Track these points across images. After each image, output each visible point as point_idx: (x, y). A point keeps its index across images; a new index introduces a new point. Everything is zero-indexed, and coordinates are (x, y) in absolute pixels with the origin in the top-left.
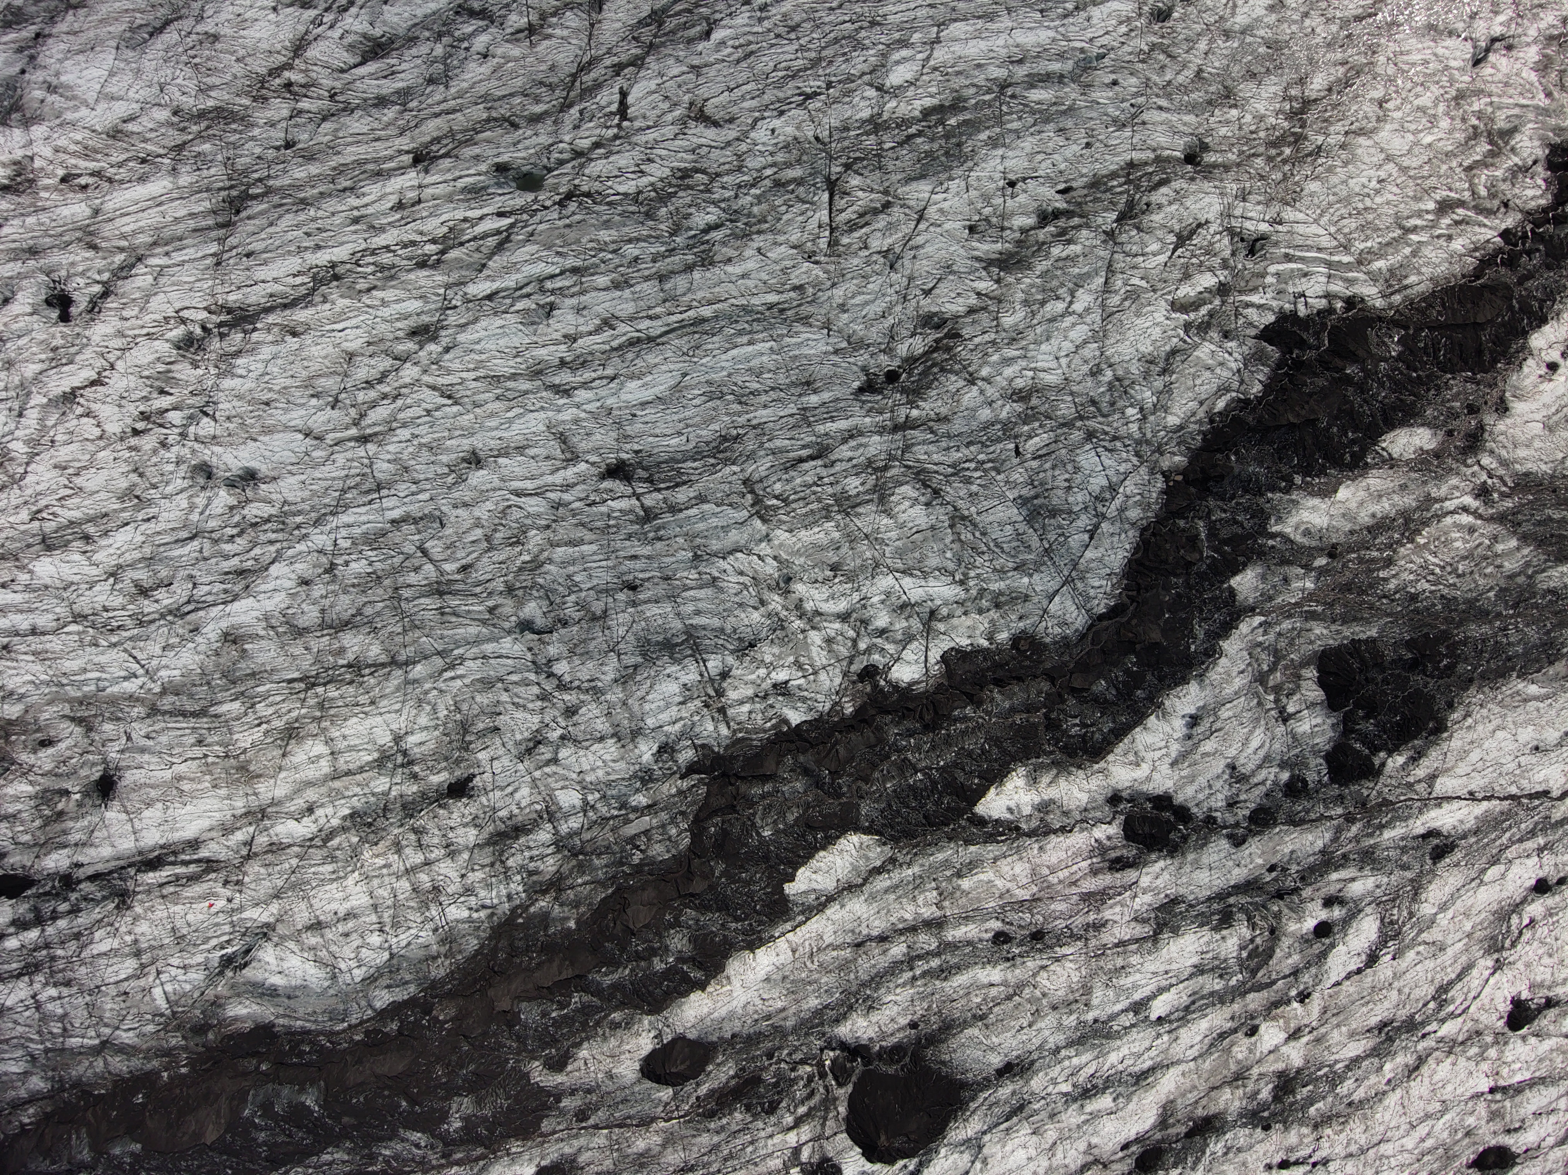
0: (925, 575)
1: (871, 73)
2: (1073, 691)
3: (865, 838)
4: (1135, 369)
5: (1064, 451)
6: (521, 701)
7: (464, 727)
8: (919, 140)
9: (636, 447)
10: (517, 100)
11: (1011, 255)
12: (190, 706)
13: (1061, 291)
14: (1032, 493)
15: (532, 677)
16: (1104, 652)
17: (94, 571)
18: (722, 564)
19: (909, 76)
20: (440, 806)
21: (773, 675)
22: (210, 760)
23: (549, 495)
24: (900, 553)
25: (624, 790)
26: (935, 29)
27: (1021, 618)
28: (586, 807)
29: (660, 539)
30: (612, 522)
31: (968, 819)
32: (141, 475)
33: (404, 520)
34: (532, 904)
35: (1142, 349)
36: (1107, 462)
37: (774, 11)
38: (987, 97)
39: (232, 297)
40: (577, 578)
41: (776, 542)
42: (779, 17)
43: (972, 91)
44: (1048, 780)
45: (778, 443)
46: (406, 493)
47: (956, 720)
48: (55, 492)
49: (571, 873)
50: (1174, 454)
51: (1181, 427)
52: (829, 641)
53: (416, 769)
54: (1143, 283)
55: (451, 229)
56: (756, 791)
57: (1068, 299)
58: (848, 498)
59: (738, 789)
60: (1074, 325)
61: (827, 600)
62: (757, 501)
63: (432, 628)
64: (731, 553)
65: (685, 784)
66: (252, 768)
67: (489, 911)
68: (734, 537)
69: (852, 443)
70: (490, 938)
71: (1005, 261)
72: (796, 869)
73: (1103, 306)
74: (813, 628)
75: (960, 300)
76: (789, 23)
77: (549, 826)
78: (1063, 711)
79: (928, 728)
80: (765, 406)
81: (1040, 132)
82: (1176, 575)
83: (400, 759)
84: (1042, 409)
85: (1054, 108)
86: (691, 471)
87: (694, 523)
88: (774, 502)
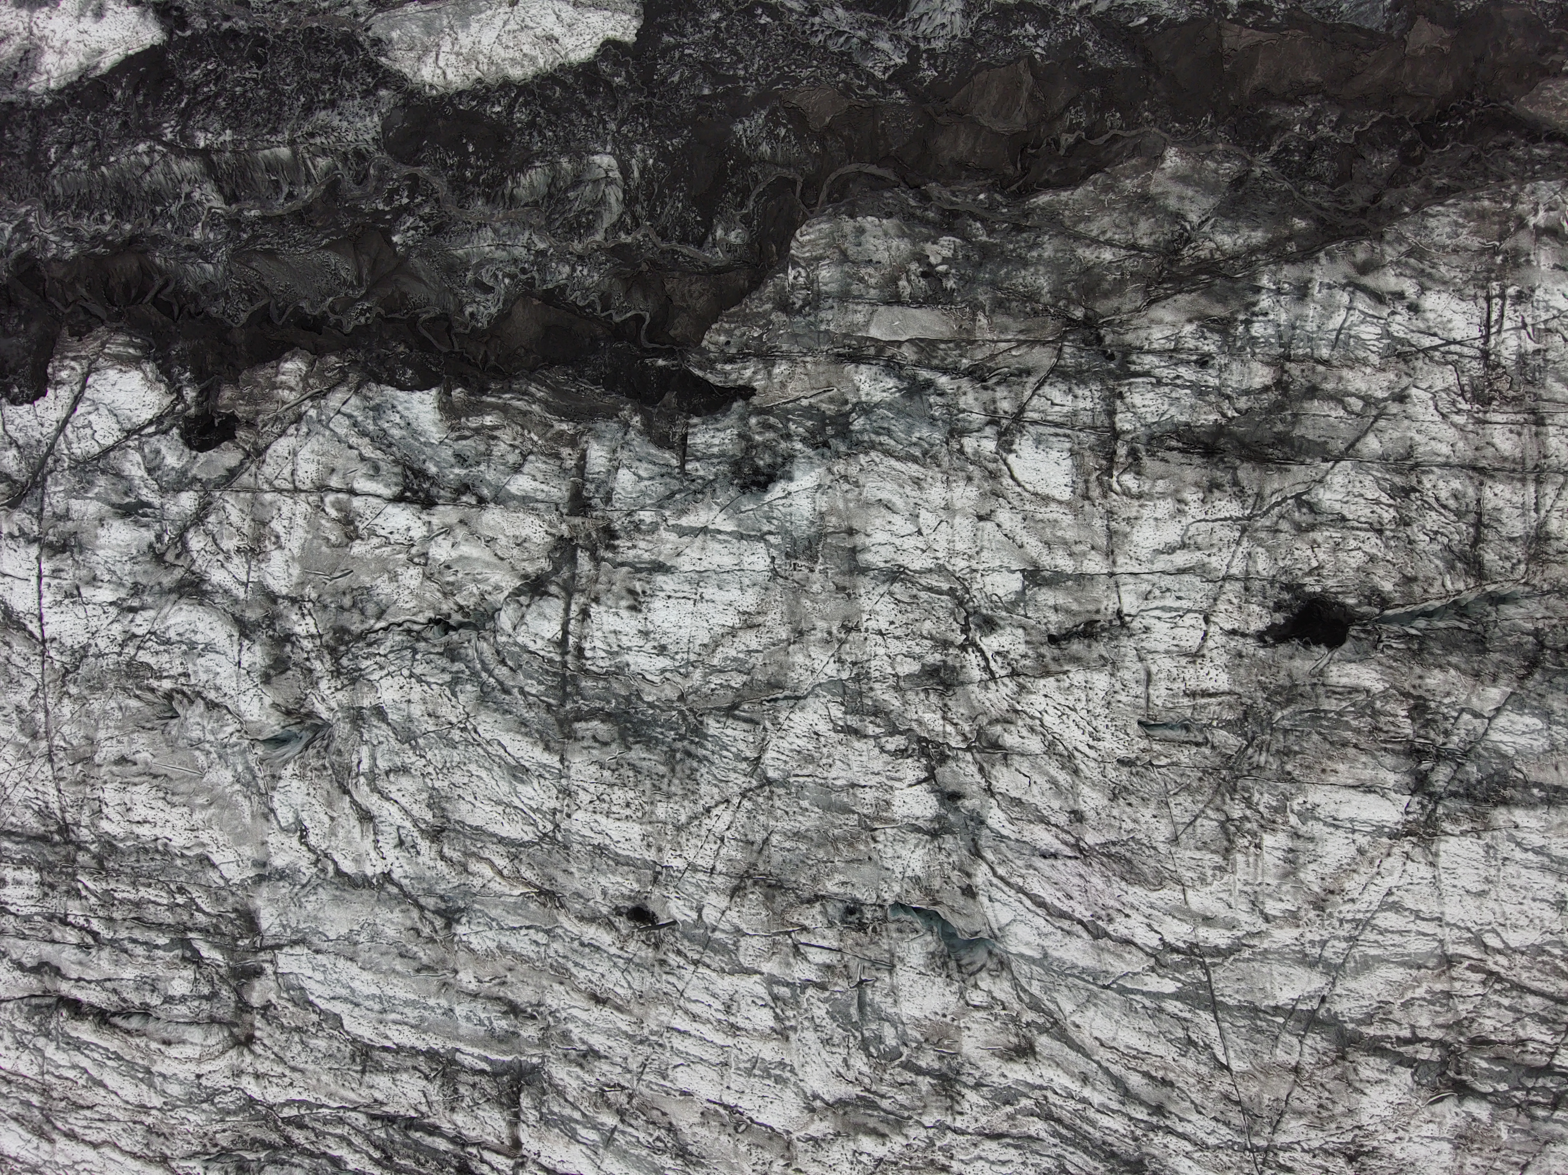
20: (1385, 600)
25: (898, 424)
28: (1009, 425)
41: (248, 851)
56: (587, 276)
61: (209, 648)
74: (272, 598)
77: (1125, 420)
86: (357, 1140)
87: (413, 1004)
88: (206, 951)
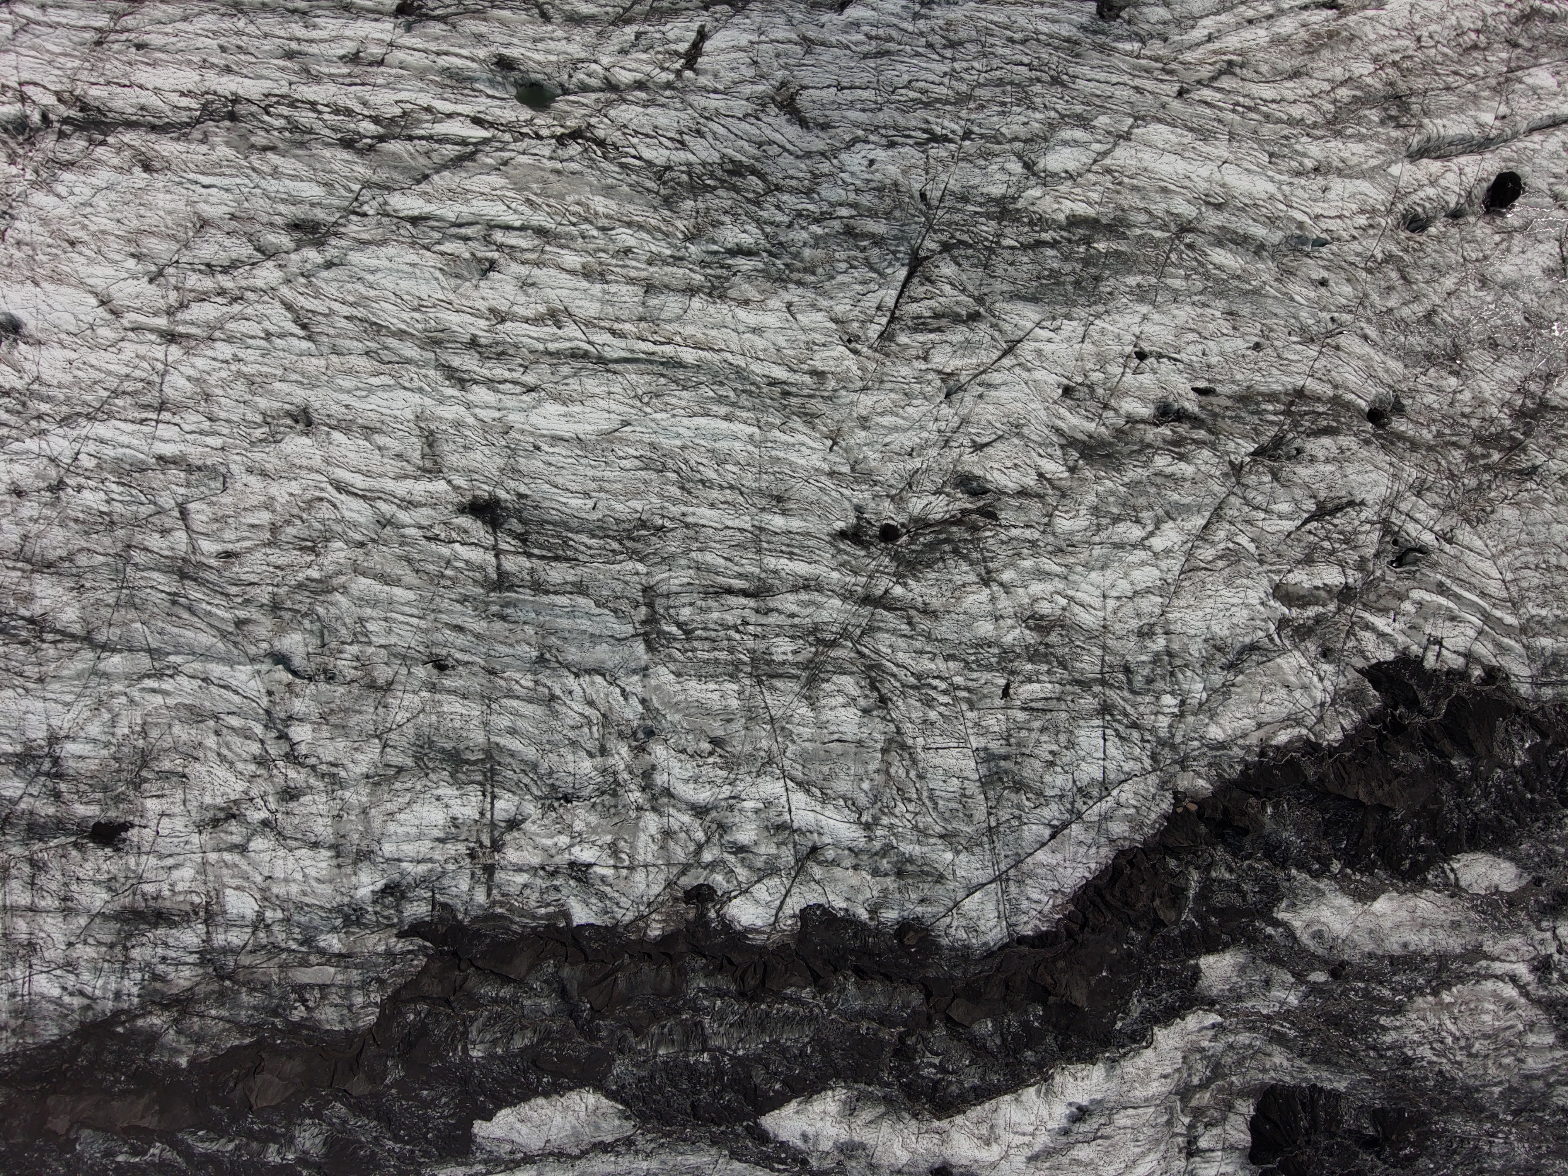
0: (825, 799)
1: (1026, 142)
2: (949, 1021)
3: (604, 1101)
4: (1196, 649)
5: (1064, 715)
6: (230, 755)
7: (145, 758)
8: (1050, 252)
9: (523, 490)
11: (1103, 443)
13: (1145, 514)
14: (1002, 751)
15: (258, 729)
16: (1007, 987)
18: (571, 682)
19: (1072, 166)
20: (75, 845)
21: (576, 850)
23: (380, 504)
24: (805, 758)
25: (317, 921)
26: (1130, 121)
27: (922, 901)
28: (259, 923)
29: (503, 618)
30: (448, 572)
31: (747, 1128)
33: (176, 461)
34: (143, 1016)
35: (1216, 629)
36: (1112, 751)
37: (938, 11)
38: (1158, 234)
39: (94, 92)
40: (371, 626)
41: (653, 682)
42: (941, 22)
43: (1143, 218)
44: (869, 1118)
45: (709, 558)
46: (193, 428)
47: (785, 999)
49: (206, 998)
50: (1199, 775)
51: (1222, 746)
52: (668, 834)
53: (63, 786)
54: (1251, 547)
55: (404, 113)
56: (489, 991)
57: (1150, 528)
58: (769, 663)
59: (465, 980)
60: (1143, 563)
61: (687, 781)
62: (651, 620)
63: (153, 615)
64: (588, 672)
65: (400, 946)
67: (86, 1001)
68: (602, 653)
69: (804, 596)
70: (75, 1034)
71: (1091, 448)
72: (499, 1108)
73: (1190, 555)
74: (654, 809)
75: (1015, 474)
76: (952, 35)
77: (201, 928)
78: (925, 1040)
79: (742, 995)
80: (712, 505)
81: (1205, 305)
82: (1138, 929)
83: (46, 766)
84: (1059, 652)
85: (1236, 283)
86: (583, 548)
87: (557, 616)
88: (674, 629)
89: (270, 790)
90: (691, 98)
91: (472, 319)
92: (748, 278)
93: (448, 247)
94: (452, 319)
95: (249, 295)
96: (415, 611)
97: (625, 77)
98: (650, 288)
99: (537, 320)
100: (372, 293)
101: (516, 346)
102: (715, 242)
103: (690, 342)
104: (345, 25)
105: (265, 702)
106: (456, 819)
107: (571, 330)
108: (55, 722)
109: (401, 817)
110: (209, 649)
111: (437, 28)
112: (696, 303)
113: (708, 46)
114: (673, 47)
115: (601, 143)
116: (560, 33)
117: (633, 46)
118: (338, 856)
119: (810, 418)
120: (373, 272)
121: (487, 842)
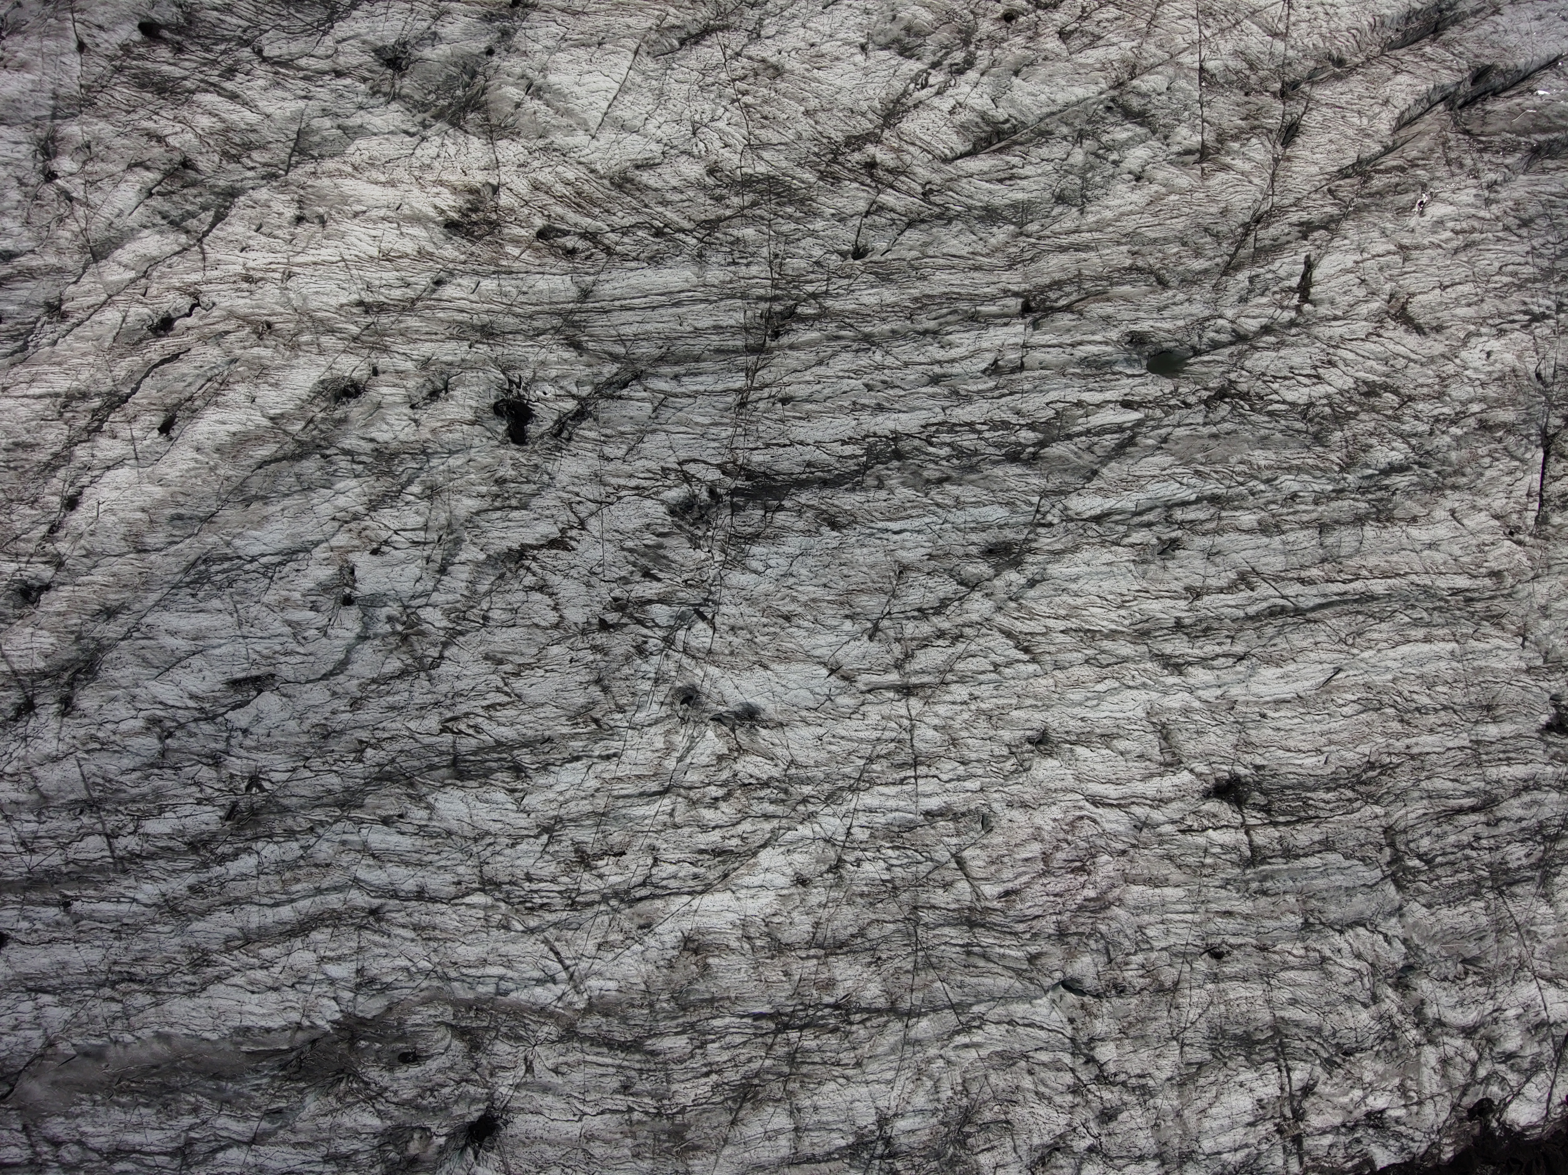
6: (1047, 1091)
7: (968, 1114)
9: (1259, 761)
10: (1173, 249)
12: (620, 1034)
15: (1067, 1059)
17: (522, 821)
18: (1338, 940)
21: (1370, 1100)
22: (636, 1116)
23: (1135, 809)
24: (1551, 954)
29: (1265, 893)
30: (1209, 861)
32: (605, 690)
33: (941, 813)
39: (757, 458)
40: (1151, 932)
42: (1509, 203)
45: (1438, 784)
46: (950, 775)
48: (482, 695)
52: (1445, 1061)
53: (899, 1165)
55: (1058, 413)
58: (1507, 871)
62: (1396, 859)
63: (951, 971)
64: (1350, 926)
66: (689, 1135)
68: (1360, 904)
69: (1526, 798)
76: (1522, 214)
80: (1431, 731)
83: (880, 1149)
89: (1091, 1116)
90: (1316, 330)
91: (1172, 603)
92: (1408, 494)
93: (1137, 537)
94: (1154, 607)
95: (967, 631)
96: (1187, 907)
97: (1251, 325)
98: (1323, 528)
99: (1231, 588)
100: (1079, 601)
101: (1219, 619)
102: (1368, 466)
103: (1376, 573)
104: (979, 337)
105: (1069, 1031)
106: (1260, 1100)
107: (1264, 589)
108: (882, 1103)
109: (1213, 1111)
110: (1007, 991)
111: (1065, 320)
112: (1369, 531)
113: (1317, 274)
114: (1287, 283)
115: (1244, 396)
116: (1181, 297)
117: (1250, 291)
118: (1163, 1164)
119: (1496, 619)
120: (1075, 580)
121: (1289, 1114)
